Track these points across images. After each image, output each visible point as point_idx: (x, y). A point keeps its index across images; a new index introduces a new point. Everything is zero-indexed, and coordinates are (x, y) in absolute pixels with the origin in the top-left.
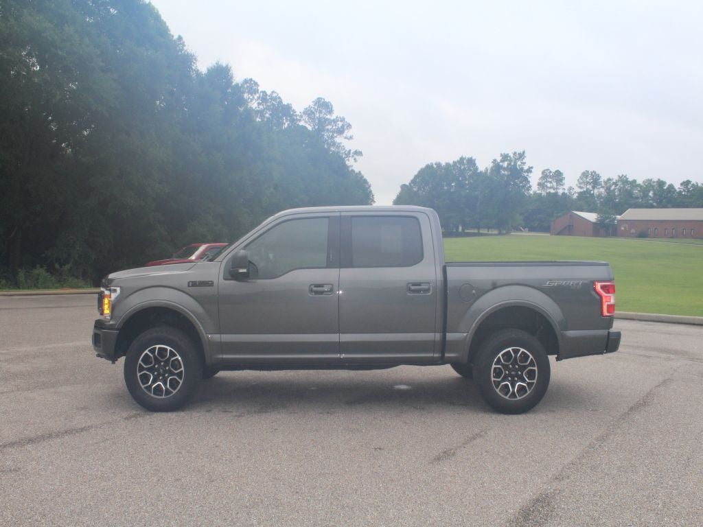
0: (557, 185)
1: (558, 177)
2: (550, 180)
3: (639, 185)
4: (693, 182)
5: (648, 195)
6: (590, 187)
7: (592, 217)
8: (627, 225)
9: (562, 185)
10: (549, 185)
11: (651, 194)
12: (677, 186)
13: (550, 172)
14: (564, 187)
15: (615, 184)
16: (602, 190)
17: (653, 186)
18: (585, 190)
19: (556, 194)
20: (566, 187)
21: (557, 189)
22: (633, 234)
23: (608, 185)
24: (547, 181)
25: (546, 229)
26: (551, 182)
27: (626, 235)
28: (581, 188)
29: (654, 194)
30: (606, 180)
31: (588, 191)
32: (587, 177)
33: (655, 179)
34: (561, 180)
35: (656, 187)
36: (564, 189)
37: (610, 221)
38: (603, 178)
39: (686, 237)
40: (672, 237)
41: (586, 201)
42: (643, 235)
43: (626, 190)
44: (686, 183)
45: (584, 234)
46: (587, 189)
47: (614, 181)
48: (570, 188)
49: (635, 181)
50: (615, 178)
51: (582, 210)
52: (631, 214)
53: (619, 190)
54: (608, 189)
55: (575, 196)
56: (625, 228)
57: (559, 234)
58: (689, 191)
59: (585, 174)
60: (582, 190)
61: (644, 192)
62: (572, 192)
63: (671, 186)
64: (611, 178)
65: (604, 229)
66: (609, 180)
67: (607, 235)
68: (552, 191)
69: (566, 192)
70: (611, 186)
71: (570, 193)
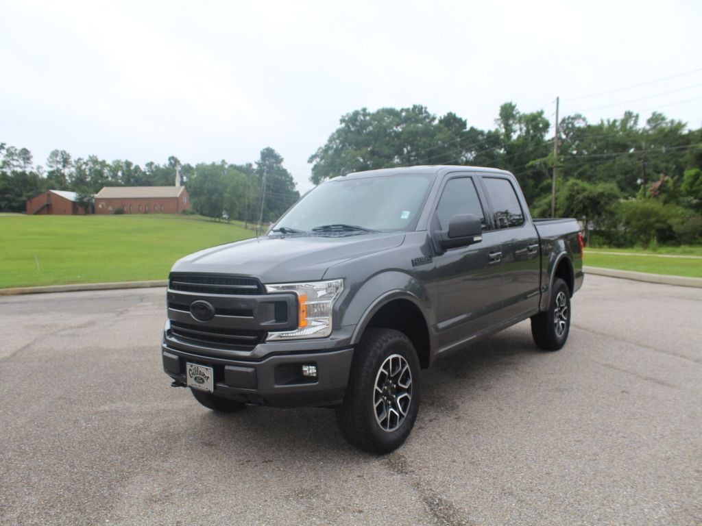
0: (25, 163)
1: (25, 155)
2: (16, 158)
3: (108, 166)
4: (156, 163)
5: (116, 175)
6: (60, 166)
7: (71, 196)
8: (104, 203)
9: (30, 163)
10: (15, 163)
11: (120, 174)
12: (143, 168)
13: (16, 150)
14: (32, 165)
15: (86, 164)
16: (73, 170)
17: (122, 167)
18: (55, 168)
19: (24, 173)
20: (35, 165)
21: (25, 167)
22: (110, 211)
23: (79, 164)
24: (13, 160)
26: (17, 160)
27: (104, 212)
28: (51, 167)
29: (123, 174)
30: (76, 159)
31: (58, 170)
32: (57, 156)
33: (123, 160)
34: (28, 159)
35: (125, 168)
36: (33, 168)
37: (89, 200)
38: (73, 159)
39: (156, 212)
40: (146, 213)
41: (56, 179)
42: (119, 212)
43: (96, 170)
44: (150, 165)
45: (65, 213)
46: (58, 168)
47: (85, 161)
48: (39, 168)
49: (104, 161)
50: (86, 158)
51: (54, 189)
52: (106, 193)
53: (90, 170)
54: (79, 168)
55: (45, 175)
56: (102, 205)
57: (38, 212)
58: (152, 171)
59: (55, 154)
60: (51, 169)
61: (113, 172)
62: (41, 171)
63: (137, 168)
64: (82, 157)
65: (84, 207)
66: (80, 159)
67: (86, 213)
68: (19, 170)
69: (35, 171)
70: (81, 166)
71: (39, 172)
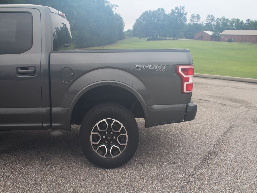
0: (197, 20)
1: (198, 17)
2: (195, 18)
3: (229, 21)
4: (251, 20)
5: (233, 25)
6: (210, 21)
7: (210, 33)
8: (224, 37)
9: (199, 20)
10: (194, 20)
11: (234, 24)
12: (245, 22)
13: (195, 15)
14: (200, 21)
15: (220, 20)
16: (215, 23)
17: (235, 21)
18: (208, 22)
19: (197, 24)
20: (201, 21)
21: (197, 22)
22: (226, 40)
23: (218, 20)
24: (193, 19)
25: (192, 38)
26: (195, 19)
27: (224, 41)
28: (207, 21)
29: (235, 24)
30: (217, 18)
31: (209, 23)
32: (209, 17)
33: (236, 18)
34: (199, 18)
35: (236, 22)
36: (200, 22)
37: (218, 35)
38: (216, 18)
39: (246, 42)
40: (241, 42)
41: (208, 27)
42: (230, 41)
43: (224, 23)
44: (248, 20)
45: (207, 40)
46: (209, 22)
47: (220, 19)
48: (203, 22)
49: (228, 19)
50: (220, 18)
51: (207, 30)
52: (226, 32)
53: (222, 23)
54: (217, 22)
55: (204, 25)
56: (223, 38)
57: (197, 40)
58: (249, 23)
59: (209, 16)
60: (207, 22)
61: (231, 23)
63: (242, 21)
64: (219, 18)
65: (215, 38)
66: (218, 18)
67: (216, 40)
68: (195, 23)
69: (201, 23)
70: (218, 21)
71: (202, 23)
